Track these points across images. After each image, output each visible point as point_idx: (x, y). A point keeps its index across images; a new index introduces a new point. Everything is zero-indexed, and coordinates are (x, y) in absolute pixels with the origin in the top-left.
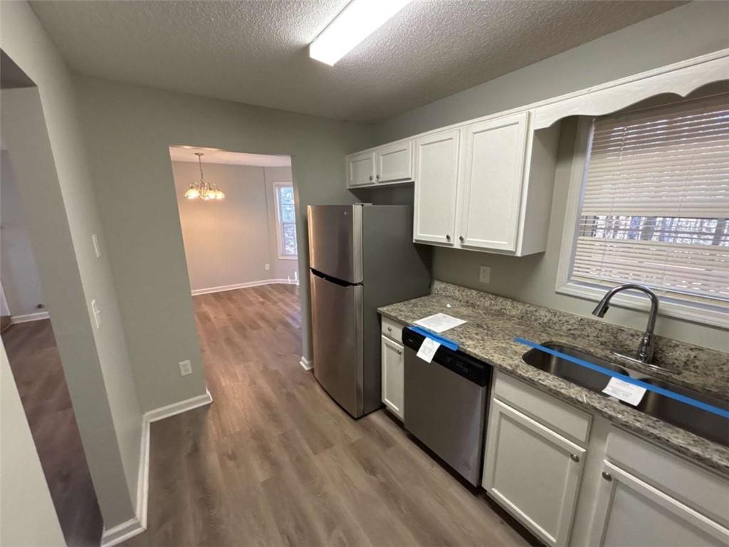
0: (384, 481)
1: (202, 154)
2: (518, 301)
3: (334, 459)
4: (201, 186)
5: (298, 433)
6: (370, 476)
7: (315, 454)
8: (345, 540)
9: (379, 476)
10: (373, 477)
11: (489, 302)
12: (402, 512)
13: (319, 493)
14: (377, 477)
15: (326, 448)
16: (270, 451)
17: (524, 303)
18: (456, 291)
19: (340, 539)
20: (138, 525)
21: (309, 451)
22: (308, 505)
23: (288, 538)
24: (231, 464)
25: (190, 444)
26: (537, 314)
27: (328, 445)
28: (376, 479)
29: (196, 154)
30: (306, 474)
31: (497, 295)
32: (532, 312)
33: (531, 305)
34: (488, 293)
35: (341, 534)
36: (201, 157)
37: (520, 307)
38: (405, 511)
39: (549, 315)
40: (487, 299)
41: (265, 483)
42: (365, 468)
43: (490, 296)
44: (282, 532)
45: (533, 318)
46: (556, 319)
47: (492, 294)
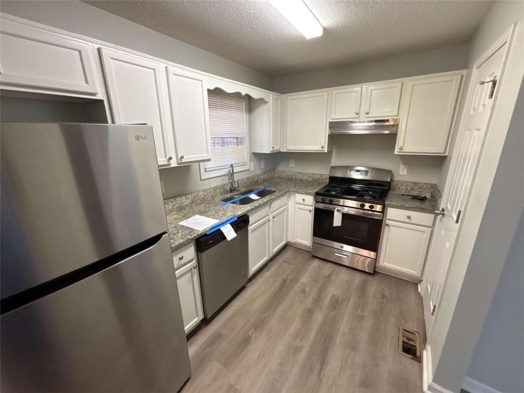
0: (253, 329)
2: (188, 194)
6: (253, 339)
8: (299, 337)
9: (250, 333)
10: (253, 337)
11: (171, 205)
12: (269, 315)
13: (282, 370)
14: (252, 334)
17: (191, 193)
19: (301, 340)
26: (199, 195)
31: (175, 197)
32: (196, 196)
33: (195, 192)
34: (169, 199)
35: (298, 340)
37: (190, 196)
38: (269, 313)
39: (203, 193)
40: (169, 203)
42: (247, 345)
43: (171, 200)
45: (197, 198)
46: (206, 193)
47: (171, 198)
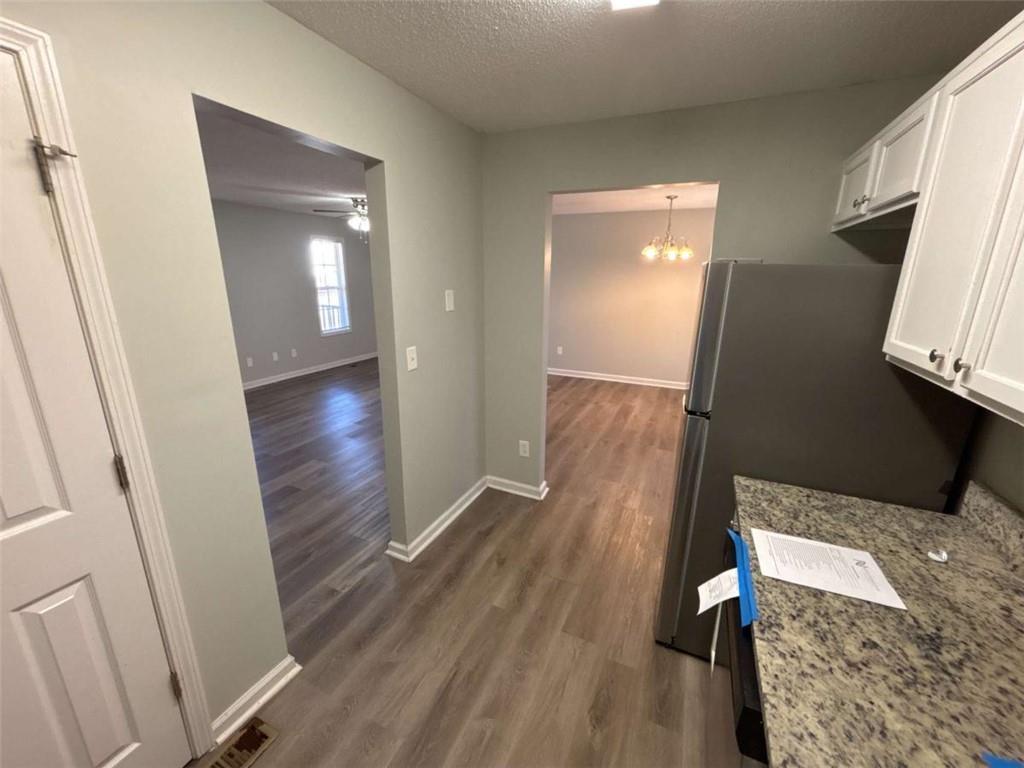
0: (597, 746)
1: (676, 197)
3: (574, 657)
4: (663, 242)
5: (575, 593)
6: (588, 720)
7: (564, 630)
8: (485, 741)
9: (598, 738)
10: (589, 729)
13: (520, 670)
14: (593, 733)
15: (582, 636)
16: (531, 585)
18: (1014, 534)
19: (483, 734)
20: (406, 554)
21: (562, 621)
22: (501, 667)
23: (455, 674)
24: (494, 565)
25: (489, 524)
27: (587, 634)
28: (589, 733)
29: (668, 197)
30: (532, 639)
35: (489, 732)
36: (674, 201)
41: (495, 609)
44: (458, 664)
